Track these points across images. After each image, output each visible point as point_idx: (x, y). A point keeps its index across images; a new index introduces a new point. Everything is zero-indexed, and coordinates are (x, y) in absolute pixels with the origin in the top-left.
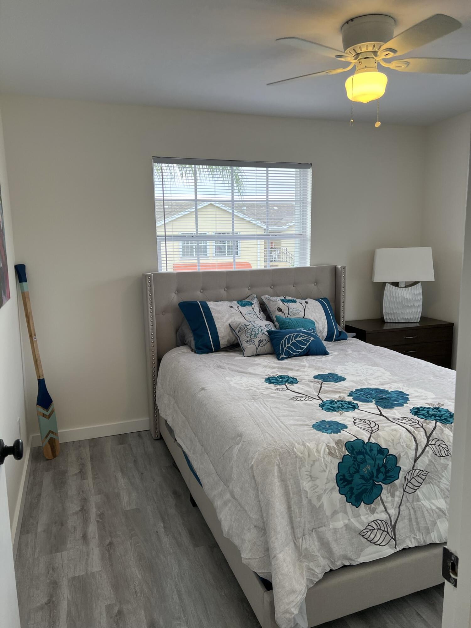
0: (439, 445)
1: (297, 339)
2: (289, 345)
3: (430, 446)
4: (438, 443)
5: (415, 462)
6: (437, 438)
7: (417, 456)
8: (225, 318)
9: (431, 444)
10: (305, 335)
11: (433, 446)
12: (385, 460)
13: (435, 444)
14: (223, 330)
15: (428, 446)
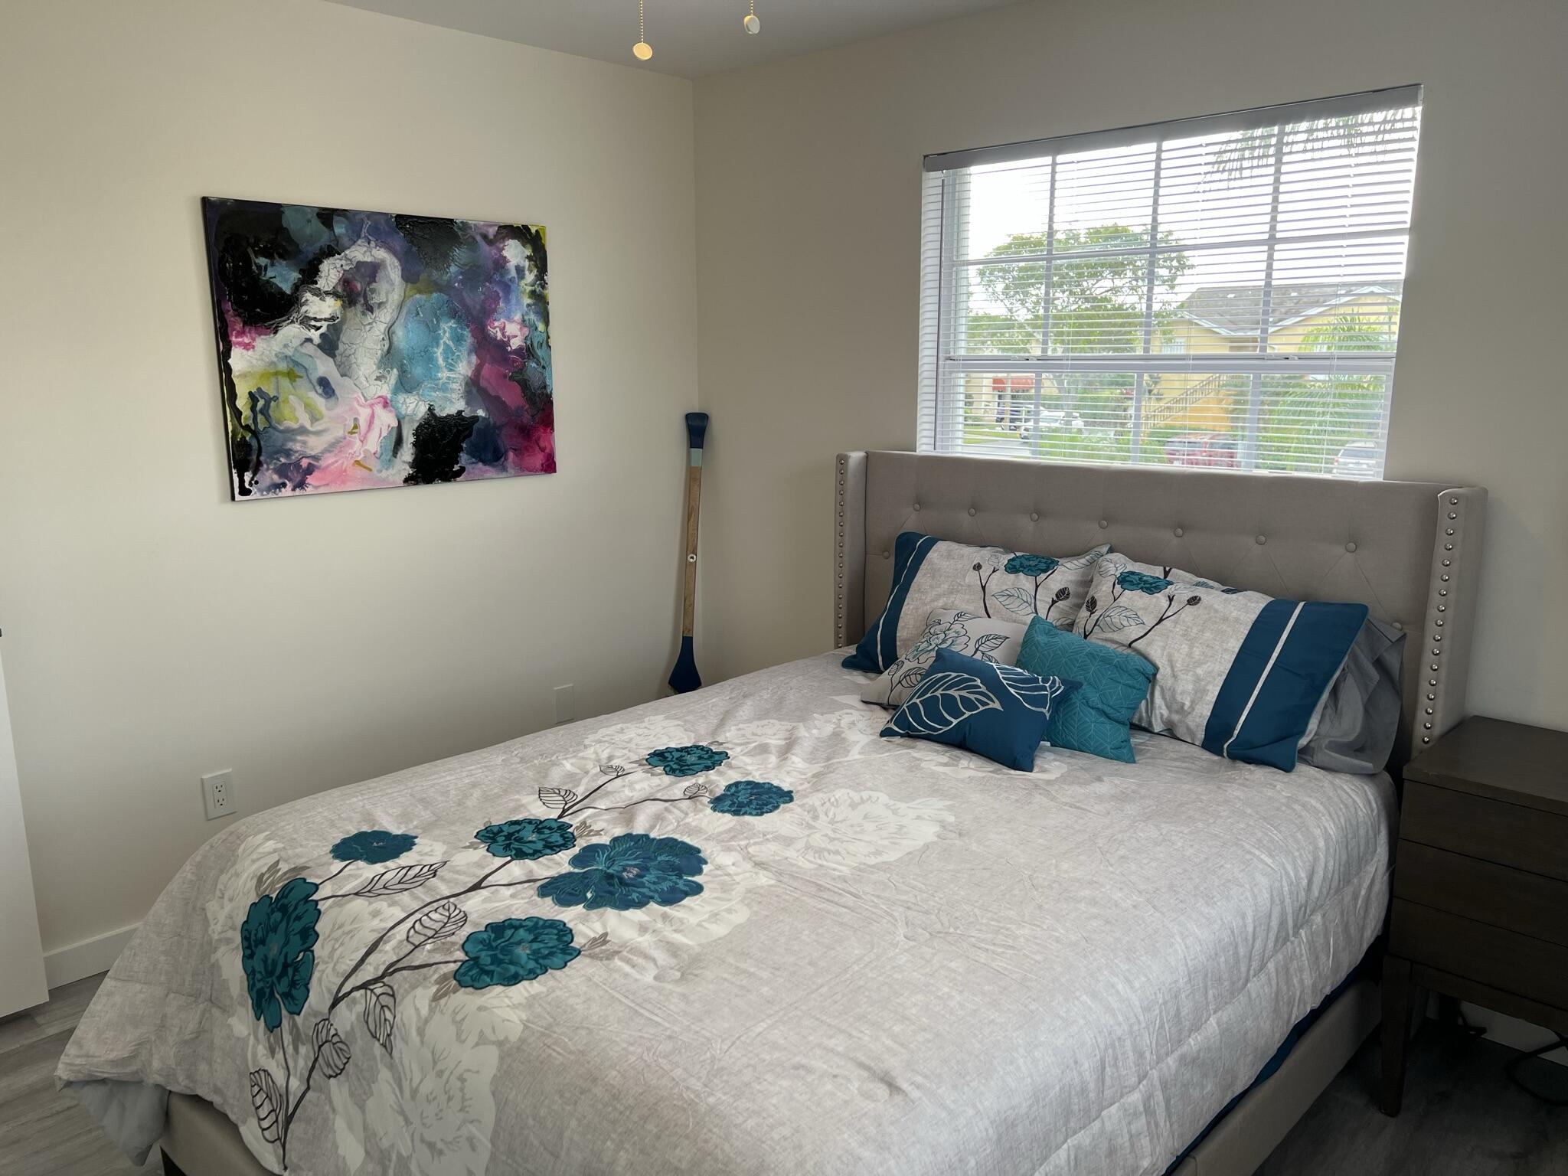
0: (382, 1007)
1: (951, 692)
2: (918, 701)
3: (369, 992)
4: (385, 1000)
5: (333, 1006)
6: (395, 988)
7: (340, 995)
8: (934, 593)
9: (372, 990)
10: (983, 689)
11: (374, 998)
12: (301, 955)
13: (378, 997)
14: (912, 622)
15: (366, 989)
